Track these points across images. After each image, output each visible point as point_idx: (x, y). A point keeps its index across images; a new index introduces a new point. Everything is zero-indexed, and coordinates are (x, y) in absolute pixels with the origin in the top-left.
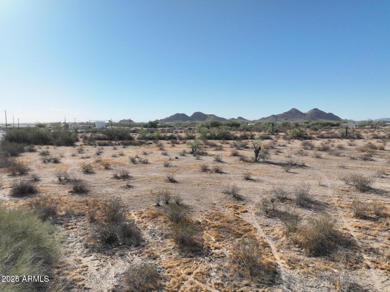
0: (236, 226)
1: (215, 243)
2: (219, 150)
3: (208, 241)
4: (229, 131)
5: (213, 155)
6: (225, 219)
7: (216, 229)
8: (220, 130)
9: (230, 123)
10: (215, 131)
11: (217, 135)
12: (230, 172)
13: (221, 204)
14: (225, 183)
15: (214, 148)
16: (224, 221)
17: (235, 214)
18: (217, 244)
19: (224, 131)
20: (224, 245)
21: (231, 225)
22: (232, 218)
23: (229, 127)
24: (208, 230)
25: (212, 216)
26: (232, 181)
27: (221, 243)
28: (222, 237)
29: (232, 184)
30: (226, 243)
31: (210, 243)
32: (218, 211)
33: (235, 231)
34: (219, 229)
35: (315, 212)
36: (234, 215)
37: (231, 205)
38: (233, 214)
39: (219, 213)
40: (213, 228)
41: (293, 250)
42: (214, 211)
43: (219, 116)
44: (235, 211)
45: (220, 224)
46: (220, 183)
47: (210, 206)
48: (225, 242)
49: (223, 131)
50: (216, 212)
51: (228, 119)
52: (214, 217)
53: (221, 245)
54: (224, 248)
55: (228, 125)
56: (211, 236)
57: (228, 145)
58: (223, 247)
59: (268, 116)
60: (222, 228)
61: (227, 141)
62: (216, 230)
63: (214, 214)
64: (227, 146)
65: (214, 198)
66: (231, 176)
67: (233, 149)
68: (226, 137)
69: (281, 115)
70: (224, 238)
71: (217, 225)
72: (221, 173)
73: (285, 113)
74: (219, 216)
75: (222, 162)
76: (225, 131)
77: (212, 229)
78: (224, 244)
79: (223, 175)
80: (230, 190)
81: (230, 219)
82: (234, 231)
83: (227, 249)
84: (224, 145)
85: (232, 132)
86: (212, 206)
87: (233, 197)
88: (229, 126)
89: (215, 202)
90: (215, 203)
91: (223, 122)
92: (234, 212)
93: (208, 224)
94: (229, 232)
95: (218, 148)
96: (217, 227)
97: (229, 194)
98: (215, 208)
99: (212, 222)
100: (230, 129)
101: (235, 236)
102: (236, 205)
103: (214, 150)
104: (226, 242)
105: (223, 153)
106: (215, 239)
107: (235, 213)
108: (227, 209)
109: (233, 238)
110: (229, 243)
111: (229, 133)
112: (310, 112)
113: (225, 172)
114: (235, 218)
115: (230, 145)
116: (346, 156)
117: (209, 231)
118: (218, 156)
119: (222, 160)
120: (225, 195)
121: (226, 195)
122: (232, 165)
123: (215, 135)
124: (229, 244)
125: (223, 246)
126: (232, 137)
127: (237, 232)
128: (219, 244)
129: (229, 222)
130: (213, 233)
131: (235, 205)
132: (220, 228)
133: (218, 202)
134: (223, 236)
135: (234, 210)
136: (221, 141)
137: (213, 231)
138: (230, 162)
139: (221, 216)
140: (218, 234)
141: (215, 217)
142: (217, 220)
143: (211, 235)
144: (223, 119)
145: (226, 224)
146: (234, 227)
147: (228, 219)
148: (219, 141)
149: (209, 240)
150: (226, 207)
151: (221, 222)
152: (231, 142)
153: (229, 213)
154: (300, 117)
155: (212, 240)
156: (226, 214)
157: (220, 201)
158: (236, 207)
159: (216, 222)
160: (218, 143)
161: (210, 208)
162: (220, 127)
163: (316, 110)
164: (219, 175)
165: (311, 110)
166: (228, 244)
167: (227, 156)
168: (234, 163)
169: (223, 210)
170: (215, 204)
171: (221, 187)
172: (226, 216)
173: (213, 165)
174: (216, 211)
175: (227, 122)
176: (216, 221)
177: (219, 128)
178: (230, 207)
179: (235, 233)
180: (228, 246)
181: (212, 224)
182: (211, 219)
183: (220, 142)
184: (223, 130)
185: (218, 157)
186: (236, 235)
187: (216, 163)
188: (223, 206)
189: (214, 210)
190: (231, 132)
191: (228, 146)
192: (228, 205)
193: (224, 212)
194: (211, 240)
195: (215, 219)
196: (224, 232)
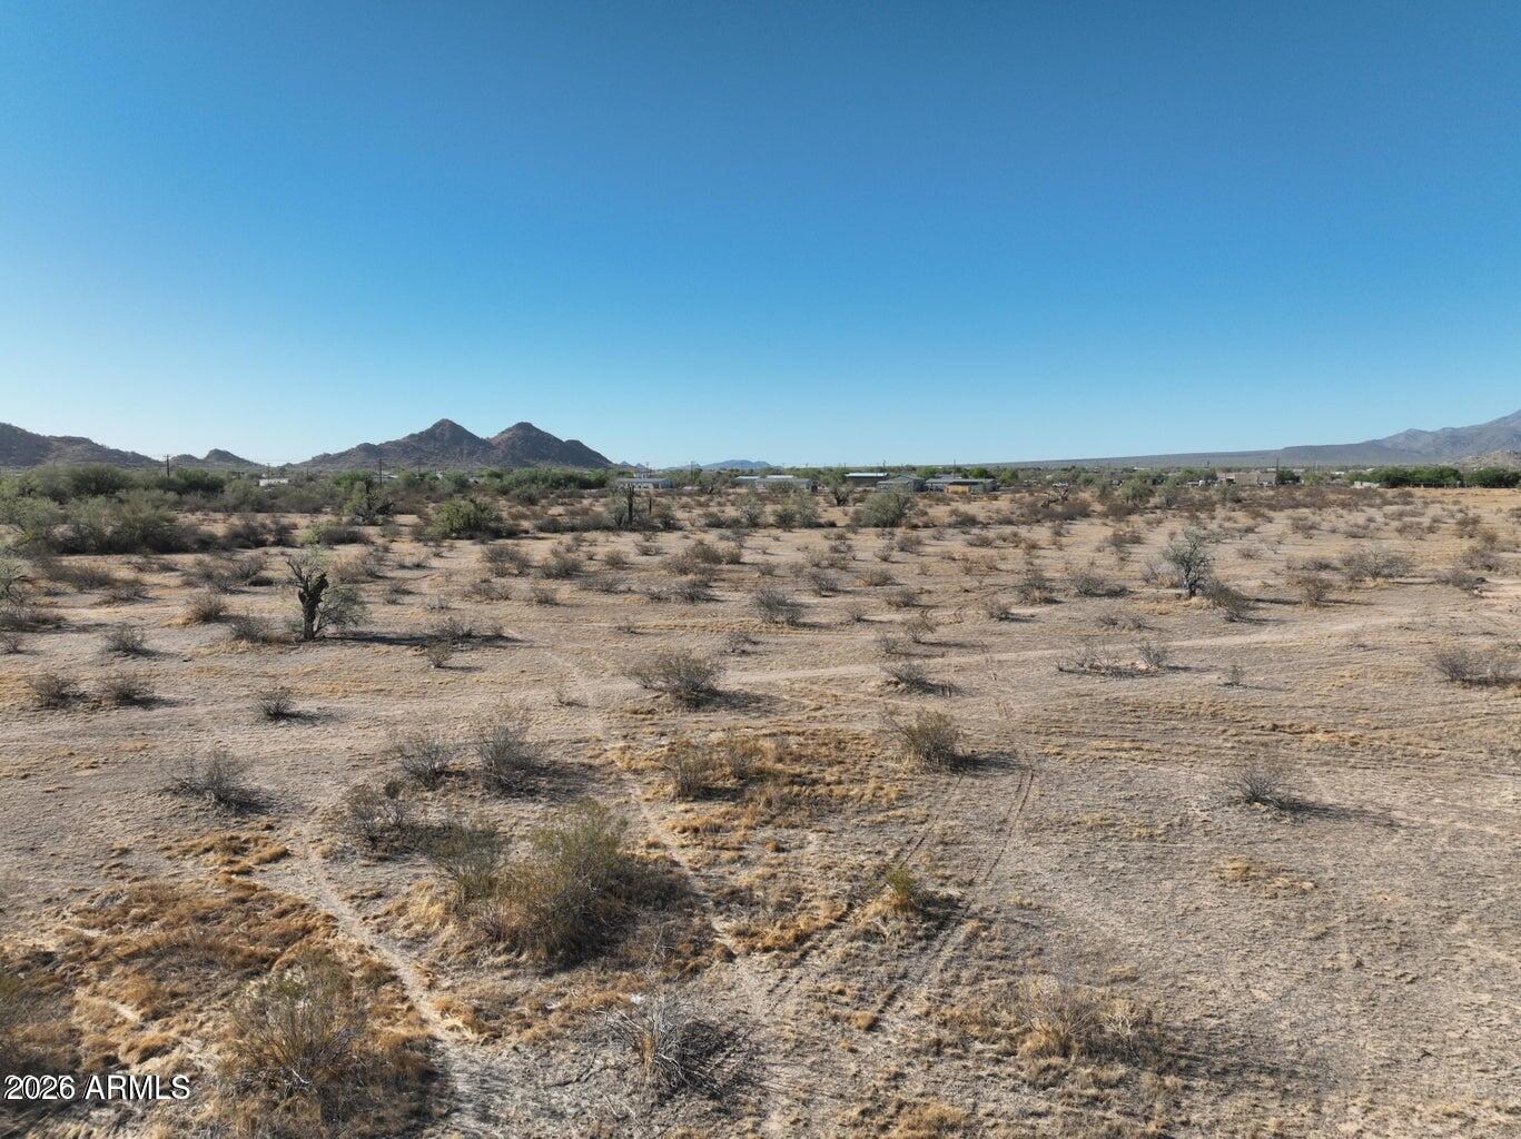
0: (242, 928)
1: (142, 1028)
2: (128, 600)
3: (104, 1032)
4: (173, 514)
5: (97, 625)
6: (182, 907)
7: (139, 963)
8: (126, 509)
9: (173, 475)
10: (99, 514)
11: (108, 530)
12: (191, 697)
13: (159, 846)
14: (171, 748)
15: (97, 595)
16: (181, 918)
17: (233, 876)
18: (153, 1033)
19: (147, 512)
20: (189, 1026)
21: (219, 928)
22: (218, 896)
23: (172, 496)
24: (101, 978)
25: (114, 908)
26: (203, 736)
27: (175, 1019)
28: (174, 995)
29: (205, 746)
30: (200, 1017)
31: (113, 1040)
32: (144, 878)
33: (240, 951)
34: (158, 960)
35: (553, 803)
36: (230, 881)
37: (207, 841)
38: (222, 878)
39: (153, 887)
40: (126, 963)
41: (489, 967)
42: (125, 885)
43: (113, 446)
44: (231, 862)
45: (160, 936)
46: (143, 753)
47: (97, 864)
48: (192, 1015)
49: (142, 515)
50: (137, 885)
51: (162, 459)
52: (127, 913)
53: (173, 1033)
54: (189, 1039)
55: (166, 485)
56: (114, 1004)
57: (172, 574)
58: (184, 1039)
59: (343, 450)
60: (173, 954)
61: (165, 556)
62: (141, 972)
63: (124, 898)
64: (166, 581)
65: (119, 825)
66: (200, 710)
67: (196, 590)
68: (157, 542)
69: (396, 443)
70: (189, 994)
71: (146, 944)
72: (147, 703)
73: (412, 436)
74: (154, 899)
75: (148, 654)
76: (153, 512)
77: (119, 969)
78: (187, 1021)
79: (159, 712)
80: (200, 776)
81: (208, 901)
82: (232, 952)
83: (206, 1041)
84: (149, 578)
85: (186, 519)
86: (114, 862)
87: (216, 805)
88: (169, 490)
89: (125, 842)
90: (126, 846)
91: (137, 474)
92: (226, 869)
93: (96, 952)
94: (210, 963)
95: (124, 593)
96: (148, 953)
97: (198, 792)
98: (130, 870)
99: (117, 938)
100: (177, 505)
101: (238, 974)
102: (232, 838)
103: (100, 604)
104: (199, 1010)
105: (150, 611)
106: (141, 1011)
107: (232, 873)
108: (189, 864)
109: (230, 984)
110: (214, 1009)
111: (171, 521)
112: (506, 435)
113: (165, 696)
114: (232, 895)
115: (178, 573)
116: (634, 592)
117: (103, 984)
118: (124, 626)
119: (146, 646)
120: (171, 804)
121: (179, 801)
122: (199, 663)
123: (96, 533)
124: (213, 1013)
125: (183, 1033)
126: (188, 540)
127: (246, 953)
128: (163, 1030)
129: (204, 919)
130: (126, 987)
131: (228, 835)
132: (161, 956)
133: (140, 837)
134: (183, 987)
135: (226, 858)
136: (135, 559)
137: (126, 977)
138: (188, 652)
139: (163, 901)
140: (152, 985)
141: (134, 912)
142: (143, 920)
143: (114, 998)
144: (137, 460)
145: (191, 931)
146: (233, 935)
147: (202, 903)
148: (124, 558)
149: (110, 1027)
150: (185, 852)
151: (163, 927)
152: (186, 560)
153: (202, 878)
154: (471, 453)
155: (125, 1022)
156: (186, 884)
157: (153, 833)
158: (235, 843)
159: (136, 935)
160: (118, 567)
161: (104, 872)
162: (121, 494)
163: (525, 428)
164: (136, 715)
165: (509, 430)
166: (209, 1019)
167: (169, 625)
168: (207, 651)
169: (168, 868)
170: (125, 852)
171: (150, 767)
172: (187, 892)
173: (101, 673)
174: (136, 879)
175: (156, 474)
176: (135, 926)
177: (121, 501)
178: (207, 851)
179: (239, 958)
180: (211, 1024)
181: (119, 944)
182: (111, 923)
183: (129, 563)
184: (143, 507)
185: (127, 633)
186: (244, 965)
187: (118, 660)
188: (166, 854)
189: (122, 878)
190: (181, 516)
191: (172, 579)
192: (196, 841)
193: (177, 880)
194: (117, 1020)
195: (134, 919)
196: (181, 968)
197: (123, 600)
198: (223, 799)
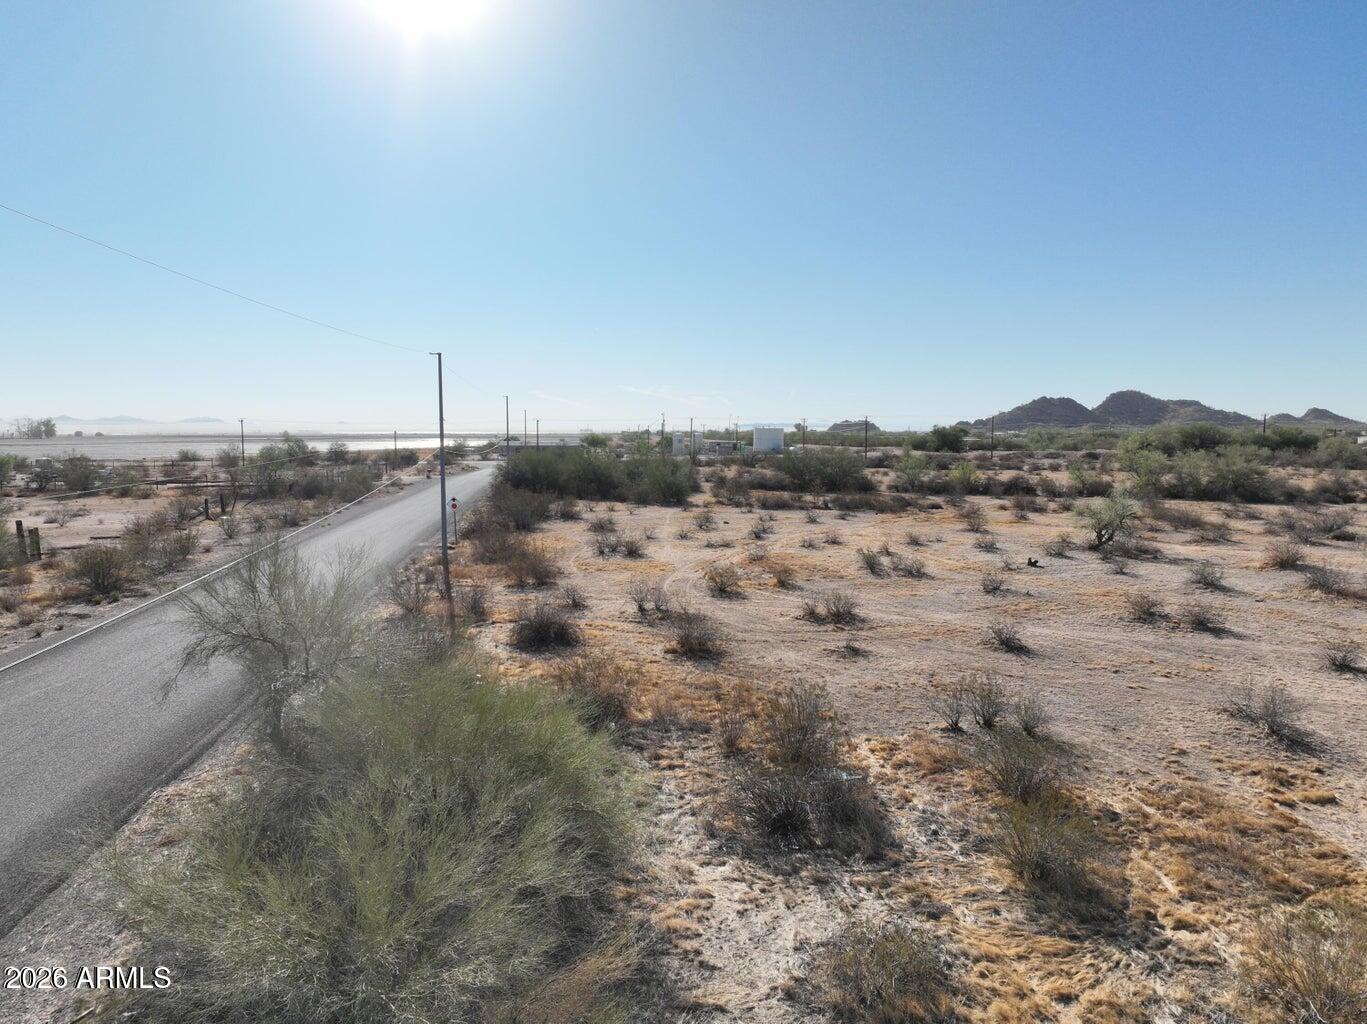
0: (1279, 853)
1: (1179, 902)
2: (1214, 541)
3: (1149, 892)
4: (1263, 468)
5: (1186, 560)
6: (1225, 815)
7: (1183, 848)
8: (1221, 462)
9: (1268, 432)
10: (1200, 466)
11: (1205, 480)
12: (1258, 634)
13: (1212, 757)
14: (1233, 675)
15: (1189, 535)
16: (1223, 824)
17: (1277, 805)
18: (1187, 910)
19: (1240, 465)
20: (1218, 918)
21: (1256, 846)
22: (1259, 817)
23: (1266, 451)
24: (1151, 848)
25: (1169, 795)
26: (1265, 671)
27: (1207, 907)
28: (1209, 887)
29: (1264, 680)
30: (1230, 915)
31: (1155, 901)
32: (1196, 780)
33: (1274, 874)
34: (1199, 852)
36: (1272, 808)
37: (1256, 765)
38: (1265, 803)
39: (1202, 790)
40: (1173, 844)
42: (1179, 780)
43: (1217, 408)
44: (1275, 791)
45: (1203, 832)
46: (1209, 674)
47: (1160, 756)
48: (1222, 910)
49: (1235, 468)
50: (1189, 783)
51: (1260, 418)
52: (1178, 803)
53: (1204, 918)
54: (1217, 930)
55: (1261, 442)
56: (1160, 874)
57: (1257, 522)
58: (1213, 928)
60: (1212, 852)
61: (1253, 506)
62: (1183, 855)
63: (1178, 791)
64: (1249, 528)
65: (1181, 729)
66: (1265, 647)
67: (1278, 538)
68: (1246, 492)
70: (1222, 891)
71: (1190, 834)
72: (1218, 632)
74: (1202, 800)
75: (1224, 590)
76: (1245, 465)
77: (1166, 846)
78: (1217, 913)
79: (1227, 642)
80: (1257, 706)
81: (1249, 819)
82: (1266, 871)
83: (1232, 939)
84: (1234, 524)
85: (1276, 473)
86: (1173, 758)
87: (1268, 736)
88: (1264, 446)
89: (1185, 745)
90: (1185, 748)
91: (1236, 432)
92: (1271, 795)
93: (1150, 825)
94: (1244, 872)
95: (1211, 535)
96: (1191, 842)
97: (1253, 719)
98: (1185, 769)
99: (1168, 821)
100: (1269, 460)
101: (1270, 892)
102: (1279, 770)
103: (1190, 542)
104: (1229, 909)
105: (1231, 552)
106: (1180, 888)
107: (1276, 801)
108: (1236, 780)
109: (1260, 899)
110: (1243, 914)
111: (1261, 474)
113: (1235, 629)
114: (1273, 821)
115: (1261, 522)
117: (1152, 854)
118: (1207, 563)
119: (1224, 583)
120: (1227, 724)
121: (1235, 723)
122: (1270, 604)
123: (1195, 482)
124: (1241, 917)
125: (1213, 922)
126: (1275, 493)
127: (1279, 878)
128: (1195, 912)
129: (1243, 832)
130: (1170, 863)
131: (1276, 765)
132: (1201, 850)
133: (1197, 744)
134: (1217, 883)
135: (1272, 786)
136: (1225, 506)
137: (1171, 855)
138: (1261, 593)
139: (1211, 804)
140: (1192, 871)
141: (1184, 804)
142: (1189, 814)
143: (1160, 868)
144: (1238, 419)
145: (1230, 838)
146: (1269, 855)
147: (1243, 817)
148: (1215, 505)
149: (1154, 890)
150: (1235, 769)
151: (1207, 826)
152: (1271, 510)
153: (1247, 796)
155: (1166, 891)
156: (1231, 797)
157: (1208, 744)
158: (1281, 775)
159: (1184, 824)
160: (1209, 512)
161: (1164, 763)
162: (1220, 449)
164: (1207, 640)
166: (1237, 921)
167: (1247, 568)
168: (1280, 595)
169: (1217, 778)
170: (1183, 753)
171: (1213, 687)
172: (1231, 804)
173: (1183, 600)
174: (1189, 778)
175: (1254, 431)
176: (1184, 817)
177: (1219, 455)
178: (1255, 773)
179: (1271, 879)
180: (1238, 925)
181: (1169, 826)
182: (1165, 808)
183: (1219, 509)
184: (1236, 461)
185: (1209, 570)
186: (1275, 887)
187: (1198, 591)
188: (1218, 765)
189: (1178, 773)
190: (1272, 470)
191: (1256, 526)
192: (1245, 762)
193: (1224, 791)
194: (1160, 887)
195: (1183, 810)
196: (1218, 867)
197: (1209, 540)
198: (1275, 731)
